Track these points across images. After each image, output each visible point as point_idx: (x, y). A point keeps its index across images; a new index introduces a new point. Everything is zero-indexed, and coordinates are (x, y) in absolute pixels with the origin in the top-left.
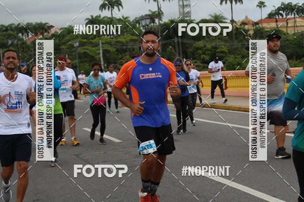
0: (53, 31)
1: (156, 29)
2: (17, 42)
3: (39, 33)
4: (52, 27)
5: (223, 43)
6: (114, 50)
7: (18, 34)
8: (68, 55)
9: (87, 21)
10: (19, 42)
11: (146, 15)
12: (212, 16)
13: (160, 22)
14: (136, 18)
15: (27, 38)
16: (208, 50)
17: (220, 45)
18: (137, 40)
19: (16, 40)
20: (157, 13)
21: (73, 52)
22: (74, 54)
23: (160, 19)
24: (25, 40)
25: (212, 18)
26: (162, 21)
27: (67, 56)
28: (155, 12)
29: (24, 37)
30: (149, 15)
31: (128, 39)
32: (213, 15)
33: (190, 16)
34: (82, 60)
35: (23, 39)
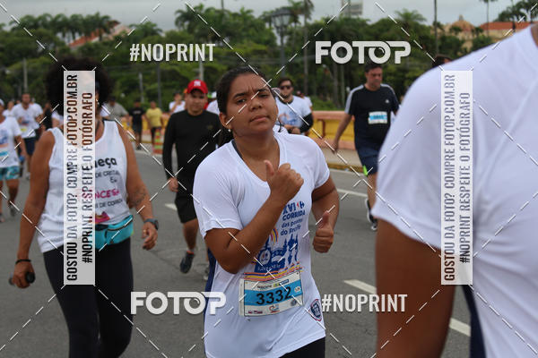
0: (117, 30)
1: (300, 33)
2: (54, 47)
3: (93, 34)
4: (116, 23)
5: (417, 63)
6: (225, 68)
7: (55, 33)
8: (144, 75)
9: (179, 15)
10: (58, 49)
11: (284, 8)
12: (400, 14)
13: (308, 21)
14: (265, 13)
15: (72, 42)
16: (390, 74)
17: (412, 66)
18: (265, 52)
19: (52, 45)
20: (302, 5)
21: (151, 68)
22: (153, 72)
23: (307, 16)
24: (67, 44)
25: (401, 18)
26: (310, 19)
27: (141, 76)
28: (298, 3)
29: (66, 40)
30: (289, 9)
31: (250, 49)
32: (402, 12)
33: (361, 13)
34: (168, 84)
35: (63, 44)
